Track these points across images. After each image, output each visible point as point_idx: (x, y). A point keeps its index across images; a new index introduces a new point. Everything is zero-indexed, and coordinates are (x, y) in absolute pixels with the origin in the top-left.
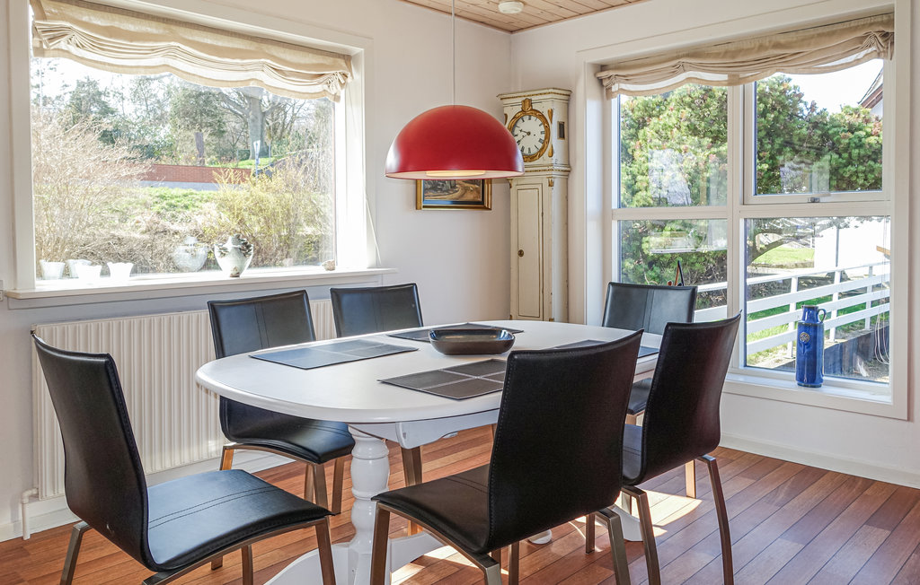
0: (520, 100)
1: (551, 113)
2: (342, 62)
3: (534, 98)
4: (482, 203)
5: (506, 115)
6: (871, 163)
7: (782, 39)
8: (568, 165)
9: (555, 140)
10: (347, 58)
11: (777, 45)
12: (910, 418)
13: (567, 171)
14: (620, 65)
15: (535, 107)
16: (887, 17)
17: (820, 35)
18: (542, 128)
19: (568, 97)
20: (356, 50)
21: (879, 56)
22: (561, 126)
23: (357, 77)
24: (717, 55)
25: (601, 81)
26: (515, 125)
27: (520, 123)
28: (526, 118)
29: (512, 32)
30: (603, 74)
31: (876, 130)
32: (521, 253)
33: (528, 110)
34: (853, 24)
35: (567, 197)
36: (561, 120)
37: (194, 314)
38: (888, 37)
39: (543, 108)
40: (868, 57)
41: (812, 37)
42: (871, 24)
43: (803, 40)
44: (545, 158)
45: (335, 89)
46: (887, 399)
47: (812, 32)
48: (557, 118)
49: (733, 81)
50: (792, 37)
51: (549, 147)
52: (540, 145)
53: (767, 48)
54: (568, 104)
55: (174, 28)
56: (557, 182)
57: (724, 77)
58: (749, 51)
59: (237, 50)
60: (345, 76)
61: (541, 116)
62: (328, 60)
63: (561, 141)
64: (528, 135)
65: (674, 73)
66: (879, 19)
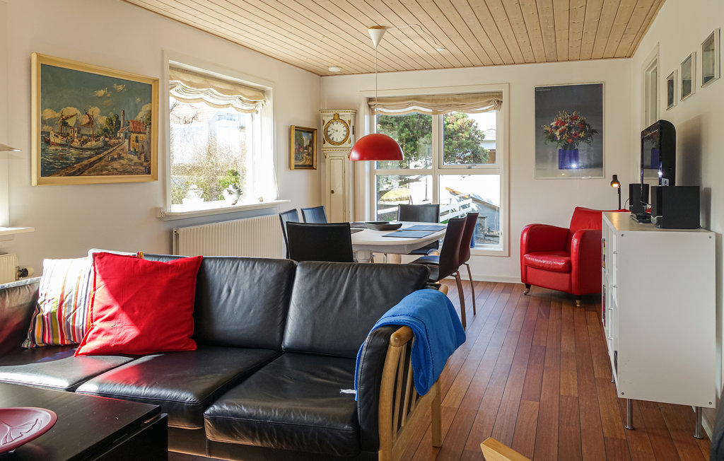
0: (333, 114)
1: (350, 121)
2: (263, 95)
3: (340, 113)
4: (312, 166)
5: (324, 121)
6: (450, 140)
7: (457, 97)
9: (351, 135)
10: (263, 91)
11: (455, 100)
12: (509, 256)
14: (380, 100)
15: (340, 118)
16: (500, 94)
17: (473, 98)
18: (345, 129)
19: (356, 114)
20: (267, 88)
21: (495, 109)
22: (354, 128)
23: (269, 102)
24: (428, 101)
25: (370, 106)
26: (329, 126)
27: (331, 126)
28: (335, 123)
29: (321, 76)
30: (370, 103)
31: (451, 121)
32: (333, 192)
33: (337, 118)
34: (486, 95)
36: (353, 124)
38: (500, 103)
39: (346, 119)
40: (491, 109)
41: (469, 98)
42: (493, 96)
43: (466, 99)
46: (502, 249)
47: (468, 96)
49: (435, 113)
50: (461, 97)
51: (349, 139)
52: (343, 137)
53: (451, 101)
54: (355, 117)
55: (209, 81)
57: (431, 111)
58: (443, 100)
59: (228, 90)
60: (265, 102)
61: (344, 123)
62: (257, 93)
63: (354, 136)
64: (336, 132)
65: (407, 106)
66: (495, 94)
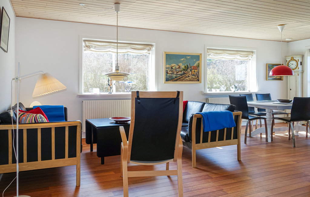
0: (290, 57)
1: (298, 60)
2: (251, 53)
3: (294, 57)
4: (281, 79)
5: (287, 61)
8: (303, 71)
10: (252, 52)
13: (303, 72)
15: (294, 59)
18: (296, 63)
19: (303, 56)
20: (254, 51)
22: (301, 63)
23: (255, 56)
26: (289, 62)
27: (290, 62)
28: (292, 61)
29: (288, 42)
32: (291, 89)
33: (292, 59)
35: (302, 78)
36: (301, 61)
37: (227, 98)
39: (297, 59)
44: (297, 70)
45: (250, 58)
48: (300, 61)
51: (298, 67)
52: (296, 67)
54: (303, 58)
55: (224, 51)
56: (300, 75)
59: (234, 53)
60: (252, 56)
61: (296, 61)
62: (249, 53)
63: (301, 66)
64: (293, 65)
